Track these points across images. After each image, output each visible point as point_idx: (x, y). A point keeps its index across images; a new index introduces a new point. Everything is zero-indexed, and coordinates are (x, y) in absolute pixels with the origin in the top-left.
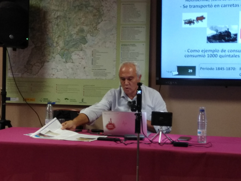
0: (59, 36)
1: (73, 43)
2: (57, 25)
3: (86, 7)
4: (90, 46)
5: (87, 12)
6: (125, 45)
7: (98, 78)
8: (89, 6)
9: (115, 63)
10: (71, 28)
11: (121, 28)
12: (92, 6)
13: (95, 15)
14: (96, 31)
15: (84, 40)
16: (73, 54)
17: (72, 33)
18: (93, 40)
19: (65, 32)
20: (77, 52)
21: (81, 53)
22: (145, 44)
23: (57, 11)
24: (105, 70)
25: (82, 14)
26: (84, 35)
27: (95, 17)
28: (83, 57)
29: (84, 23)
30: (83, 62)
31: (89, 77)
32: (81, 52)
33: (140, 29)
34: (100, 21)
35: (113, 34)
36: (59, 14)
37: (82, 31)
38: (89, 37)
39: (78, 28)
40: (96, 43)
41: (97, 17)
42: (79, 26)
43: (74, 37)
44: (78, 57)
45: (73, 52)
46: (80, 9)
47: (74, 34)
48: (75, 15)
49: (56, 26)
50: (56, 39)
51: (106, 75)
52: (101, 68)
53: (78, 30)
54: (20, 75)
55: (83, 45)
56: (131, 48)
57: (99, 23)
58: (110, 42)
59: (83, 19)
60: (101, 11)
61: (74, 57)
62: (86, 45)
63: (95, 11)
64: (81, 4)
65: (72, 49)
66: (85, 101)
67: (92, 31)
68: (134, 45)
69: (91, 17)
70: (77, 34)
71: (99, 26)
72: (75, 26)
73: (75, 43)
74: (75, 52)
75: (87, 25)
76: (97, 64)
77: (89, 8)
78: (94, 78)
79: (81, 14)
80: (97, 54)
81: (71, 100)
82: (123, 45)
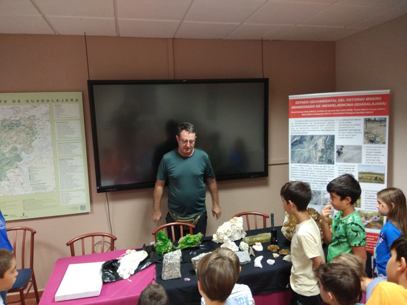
1: (7, 162)
3: (17, 127)
4: (26, 163)
5: (19, 131)
6: (63, 159)
7: (37, 192)
8: (21, 125)
9: (54, 176)
10: (2, 147)
11: (57, 144)
12: (24, 125)
14: (31, 148)
15: (18, 158)
16: (8, 172)
17: (4, 152)
18: (29, 157)
20: (13, 170)
21: (17, 171)
22: (82, 157)
24: (45, 183)
25: (13, 133)
26: (18, 152)
27: (28, 135)
28: (20, 174)
29: (16, 142)
30: (20, 179)
31: (28, 192)
32: (17, 169)
33: (76, 144)
34: (34, 139)
35: (49, 150)
37: (15, 149)
38: (23, 154)
39: (11, 146)
40: (32, 159)
41: (31, 135)
42: (12, 145)
43: (7, 156)
44: (14, 174)
45: (7, 170)
46: (11, 129)
47: (7, 152)
48: (5, 135)
51: (45, 188)
52: (40, 182)
53: (11, 149)
55: (18, 163)
56: (69, 161)
57: (33, 141)
58: (47, 158)
59: (15, 138)
60: (34, 129)
61: (9, 174)
62: (21, 163)
63: (27, 130)
64: (12, 124)
65: (6, 168)
66: (26, 215)
67: (26, 148)
68: (71, 159)
69: (24, 135)
70: (10, 152)
71: (33, 144)
72: (7, 145)
73: (9, 161)
74: (10, 170)
75: (20, 144)
76: (35, 180)
77: (21, 127)
78: (34, 192)
80: (34, 170)
81: (11, 216)
82: (61, 159)
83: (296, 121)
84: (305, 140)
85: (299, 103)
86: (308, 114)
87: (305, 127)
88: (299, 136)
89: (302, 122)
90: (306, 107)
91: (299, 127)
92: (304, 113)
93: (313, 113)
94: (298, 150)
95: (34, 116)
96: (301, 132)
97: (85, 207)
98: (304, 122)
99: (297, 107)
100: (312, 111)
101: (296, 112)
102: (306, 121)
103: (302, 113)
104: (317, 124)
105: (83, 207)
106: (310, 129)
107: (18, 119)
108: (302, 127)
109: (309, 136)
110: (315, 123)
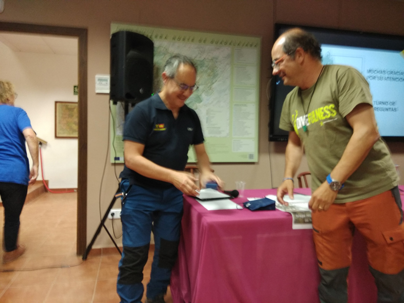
3: (201, 67)
4: (205, 105)
5: (202, 72)
7: (212, 136)
9: (228, 121)
12: (207, 66)
14: (210, 91)
15: (199, 99)
18: (208, 100)
22: (254, 104)
24: (219, 128)
26: (199, 94)
33: (250, 91)
34: (214, 81)
35: (226, 95)
38: (203, 96)
40: (210, 102)
41: (212, 77)
51: (220, 133)
52: (215, 126)
55: (198, 104)
56: (243, 108)
57: (213, 83)
58: (224, 102)
60: (215, 71)
62: (201, 104)
63: (209, 71)
67: (206, 90)
68: (245, 105)
69: (206, 77)
71: (214, 86)
75: (201, 85)
76: (211, 123)
77: (204, 68)
78: (209, 136)
80: (212, 113)
82: (236, 105)
95: (217, 59)
97: (253, 157)
105: (251, 156)
107: (202, 59)
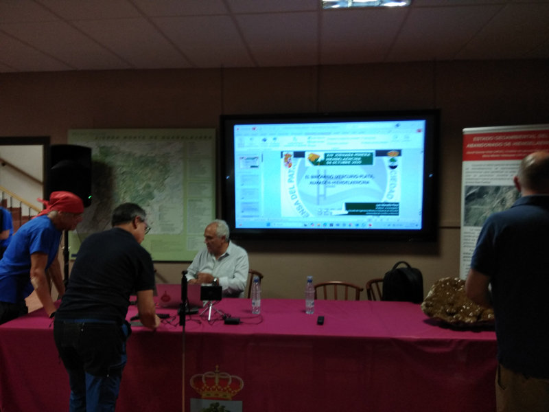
0: (125, 192)
1: (140, 199)
2: (124, 181)
3: (153, 163)
4: (157, 202)
5: (154, 168)
6: (192, 200)
7: (165, 233)
10: (137, 183)
11: (188, 184)
12: (158, 162)
13: (161, 171)
14: (163, 186)
15: (150, 196)
17: (139, 189)
18: (160, 196)
19: (132, 187)
22: (211, 199)
23: (123, 166)
24: (173, 225)
26: (151, 190)
27: (161, 173)
28: (150, 213)
29: (150, 179)
31: (156, 233)
33: (206, 185)
34: (166, 177)
35: (180, 190)
36: (124, 169)
37: (148, 186)
38: (156, 192)
39: (144, 184)
40: (163, 198)
41: (164, 173)
42: (146, 182)
43: (141, 193)
46: (146, 165)
47: (141, 189)
48: (141, 171)
49: (121, 183)
50: (122, 195)
51: (173, 230)
52: (169, 223)
53: (145, 186)
54: (86, 231)
56: (198, 203)
57: (165, 179)
58: (177, 198)
59: (149, 175)
60: (168, 166)
62: (153, 201)
63: (161, 167)
64: (147, 160)
67: (158, 186)
68: (200, 200)
69: (158, 173)
70: (144, 188)
71: (166, 182)
72: (142, 182)
75: (154, 181)
76: (164, 220)
78: (163, 233)
79: (148, 170)
80: (164, 209)
82: (190, 200)
83: (473, 165)
84: (487, 193)
85: (478, 139)
86: (492, 156)
87: (487, 174)
88: (477, 187)
89: (482, 167)
90: (489, 145)
91: (479, 174)
92: (485, 154)
93: (501, 154)
94: (475, 207)
95: (169, 154)
96: (480, 181)
98: (485, 167)
99: (475, 146)
100: (497, 152)
101: (473, 153)
102: (488, 165)
103: (482, 154)
104: (505, 170)
106: (494, 177)
107: (153, 155)
108: (482, 174)
109: (493, 187)
110: (502, 169)
